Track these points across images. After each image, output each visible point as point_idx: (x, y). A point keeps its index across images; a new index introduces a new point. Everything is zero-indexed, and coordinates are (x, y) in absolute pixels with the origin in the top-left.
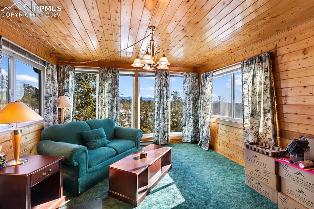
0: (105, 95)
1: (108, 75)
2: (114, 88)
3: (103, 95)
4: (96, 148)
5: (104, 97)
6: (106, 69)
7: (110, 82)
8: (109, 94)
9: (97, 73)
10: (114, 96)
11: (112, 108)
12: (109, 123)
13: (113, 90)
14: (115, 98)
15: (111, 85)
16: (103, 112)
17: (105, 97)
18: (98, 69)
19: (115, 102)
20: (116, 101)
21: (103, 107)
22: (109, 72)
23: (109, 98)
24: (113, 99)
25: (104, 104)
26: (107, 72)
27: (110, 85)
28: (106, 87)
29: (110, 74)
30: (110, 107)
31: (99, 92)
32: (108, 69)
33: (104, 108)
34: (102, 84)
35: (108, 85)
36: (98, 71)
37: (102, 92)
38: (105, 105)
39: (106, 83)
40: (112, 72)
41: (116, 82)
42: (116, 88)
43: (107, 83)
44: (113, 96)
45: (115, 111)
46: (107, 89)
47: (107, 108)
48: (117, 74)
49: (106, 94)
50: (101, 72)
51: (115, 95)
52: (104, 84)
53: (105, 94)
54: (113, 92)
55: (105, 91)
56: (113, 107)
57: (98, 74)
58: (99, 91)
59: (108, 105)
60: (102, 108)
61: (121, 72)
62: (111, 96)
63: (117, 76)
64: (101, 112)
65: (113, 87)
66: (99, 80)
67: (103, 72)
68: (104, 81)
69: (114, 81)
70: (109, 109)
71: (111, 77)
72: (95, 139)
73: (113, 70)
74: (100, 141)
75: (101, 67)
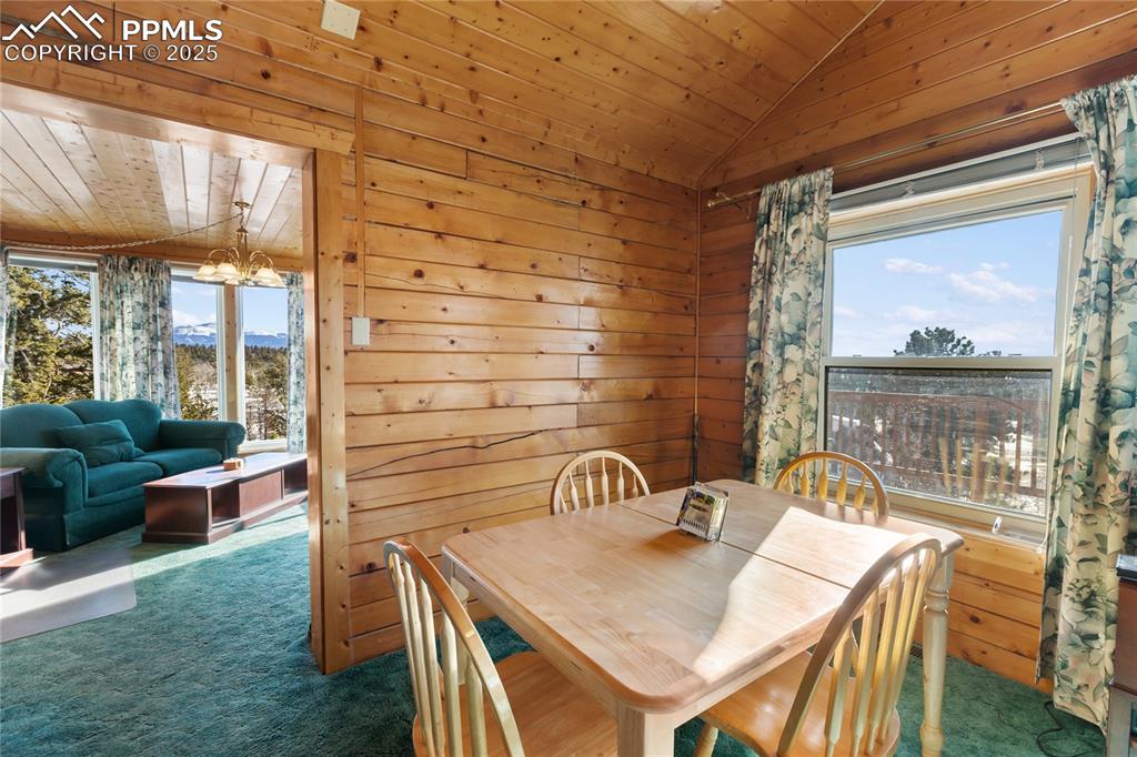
0: (123, 334)
1: (132, 279)
2: (155, 317)
3: (117, 333)
4: (103, 464)
5: (120, 341)
6: (123, 260)
7: (140, 298)
8: (139, 331)
9: (94, 269)
10: (154, 339)
11: (151, 372)
12: (140, 410)
13: (151, 321)
14: (159, 343)
15: (146, 306)
16: (118, 382)
17: (124, 342)
18: (98, 260)
19: (160, 357)
20: (163, 352)
21: (118, 368)
22: (136, 269)
23: (138, 343)
24: (154, 347)
25: (120, 361)
26: (129, 269)
27: (139, 308)
28: (125, 313)
29: (137, 276)
30: (142, 368)
31: (102, 326)
32: (131, 262)
33: (122, 370)
34: (112, 303)
35: (133, 307)
36: (96, 264)
37: (113, 325)
38: (124, 364)
39: (125, 299)
40: (147, 271)
41: (159, 299)
42: (160, 317)
43: (128, 302)
44: (152, 339)
45: (160, 379)
46: (128, 317)
47: (131, 370)
48: (162, 276)
49: (129, 332)
50: (107, 269)
51: (159, 333)
52: (117, 303)
53: (123, 331)
54: (152, 327)
55: (123, 325)
56: (153, 369)
57: (97, 274)
58: (102, 322)
59: (136, 364)
60: (115, 374)
61: (174, 272)
62: (144, 338)
63: (165, 283)
64: (113, 381)
65: (151, 313)
66: (102, 291)
67: (115, 268)
68: (119, 294)
69: (155, 297)
70: (138, 374)
71: (141, 283)
72: (100, 443)
73: (147, 264)
74: (114, 449)
75: (108, 254)
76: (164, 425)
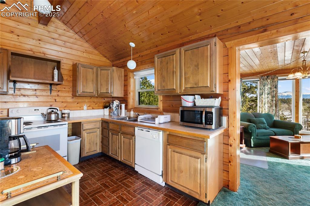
0: (265, 96)
1: (268, 81)
2: (273, 91)
3: (263, 96)
4: (260, 129)
5: (264, 98)
6: (266, 77)
7: (269, 86)
8: (269, 95)
9: (259, 80)
10: (273, 97)
11: (272, 106)
12: (269, 116)
13: (272, 92)
14: (274, 98)
15: (271, 88)
16: (263, 109)
17: (265, 98)
18: (260, 78)
19: (274, 102)
20: (275, 101)
21: (263, 105)
22: (269, 79)
23: (269, 98)
24: (273, 99)
25: (264, 103)
26: (267, 79)
27: (269, 89)
28: (266, 91)
29: (269, 81)
30: (269, 105)
31: (260, 94)
32: (267, 77)
33: (264, 105)
34: (262, 88)
35: (268, 89)
36: (259, 79)
37: (262, 94)
38: (265, 104)
39: (266, 87)
40: (271, 79)
41: (275, 86)
42: (275, 91)
43: (266, 88)
44: (272, 97)
45: (274, 108)
46: (266, 92)
47: (266, 106)
48: (276, 80)
49: (266, 95)
50: (262, 80)
51: (274, 95)
52: (264, 88)
53: (265, 95)
54: (272, 94)
55: (265, 94)
56: (272, 105)
57: (259, 82)
58: (260, 93)
59: (268, 104)
60: (262, 106)
61: (279, 78)
62: (270, 97)
63: (276, 81)
64: (262, 108)
65: (272, 90)
66: (260, 86)
67: (263, 79)
68: (264, 86)
69: (273, 86)
70: (268, 106)
71: (270, 82)
72: (259, 123)
73: (272, 77)
74: (262, 125)
75: (262, 76)
76: (275, 121)
